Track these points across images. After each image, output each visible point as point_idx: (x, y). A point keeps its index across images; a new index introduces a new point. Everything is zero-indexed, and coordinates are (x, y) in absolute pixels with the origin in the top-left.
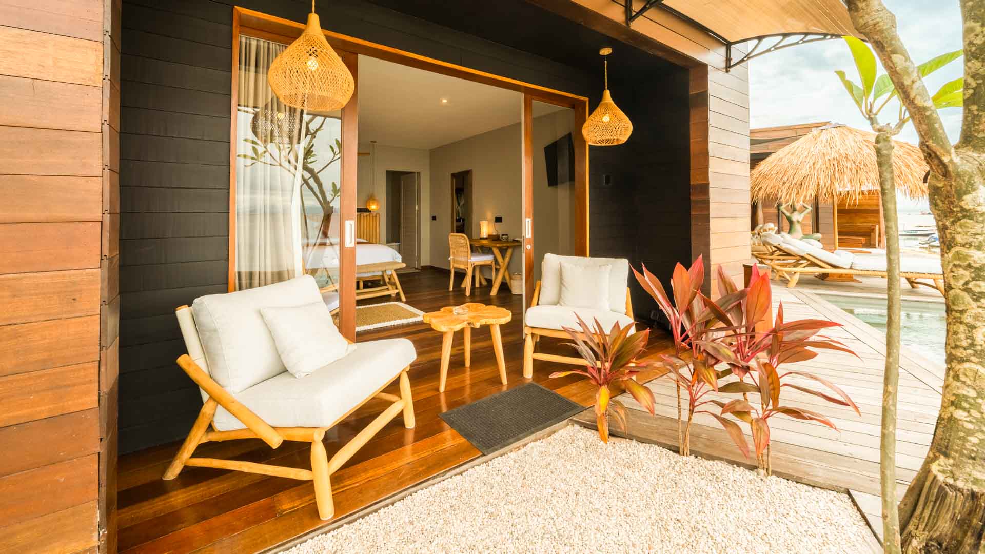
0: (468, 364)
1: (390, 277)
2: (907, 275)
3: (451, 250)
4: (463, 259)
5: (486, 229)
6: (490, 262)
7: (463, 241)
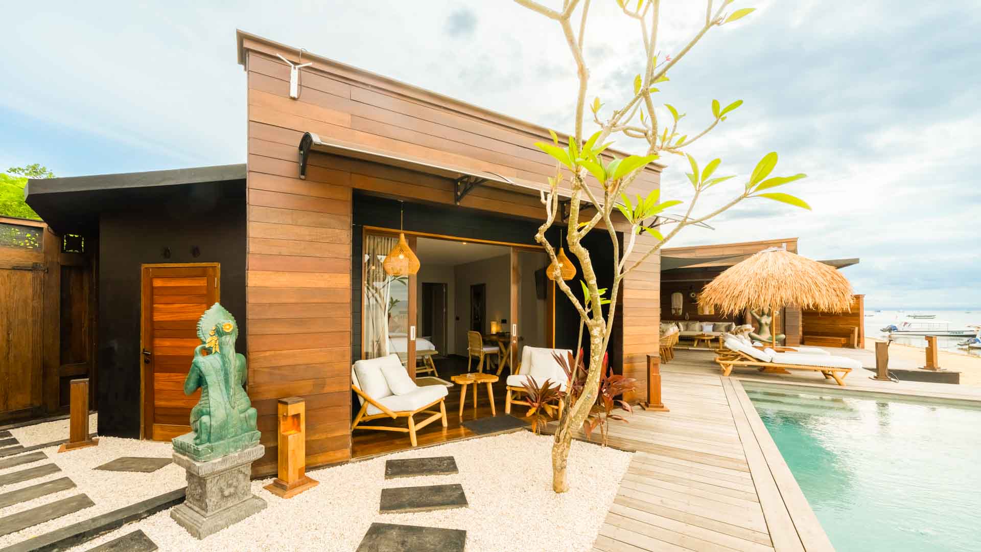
0: (475, 406)
1: (428, 360)
2: (823, 369)
3: (469, 343)
4: (478, 349)
5: (495, 328)
6: (496, 352)
7: (477, 337)
